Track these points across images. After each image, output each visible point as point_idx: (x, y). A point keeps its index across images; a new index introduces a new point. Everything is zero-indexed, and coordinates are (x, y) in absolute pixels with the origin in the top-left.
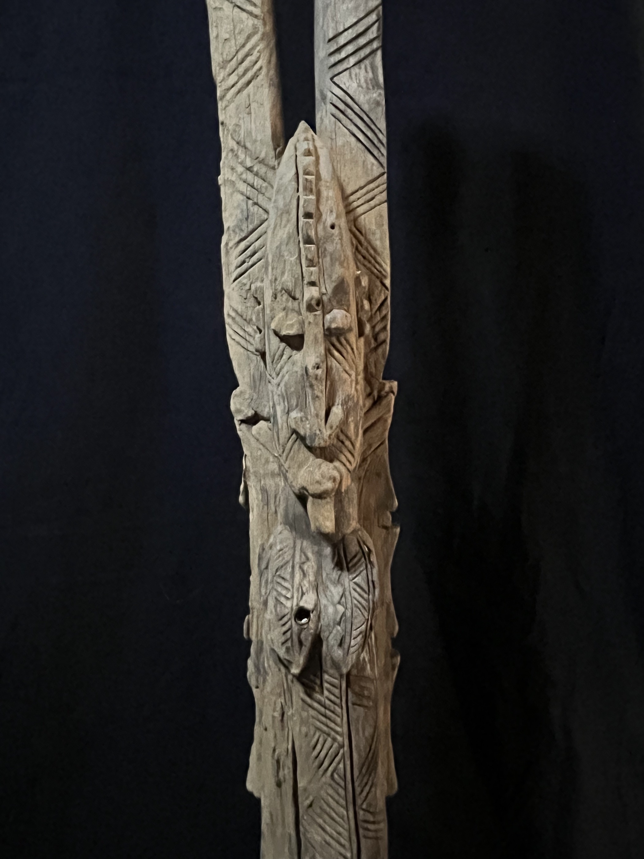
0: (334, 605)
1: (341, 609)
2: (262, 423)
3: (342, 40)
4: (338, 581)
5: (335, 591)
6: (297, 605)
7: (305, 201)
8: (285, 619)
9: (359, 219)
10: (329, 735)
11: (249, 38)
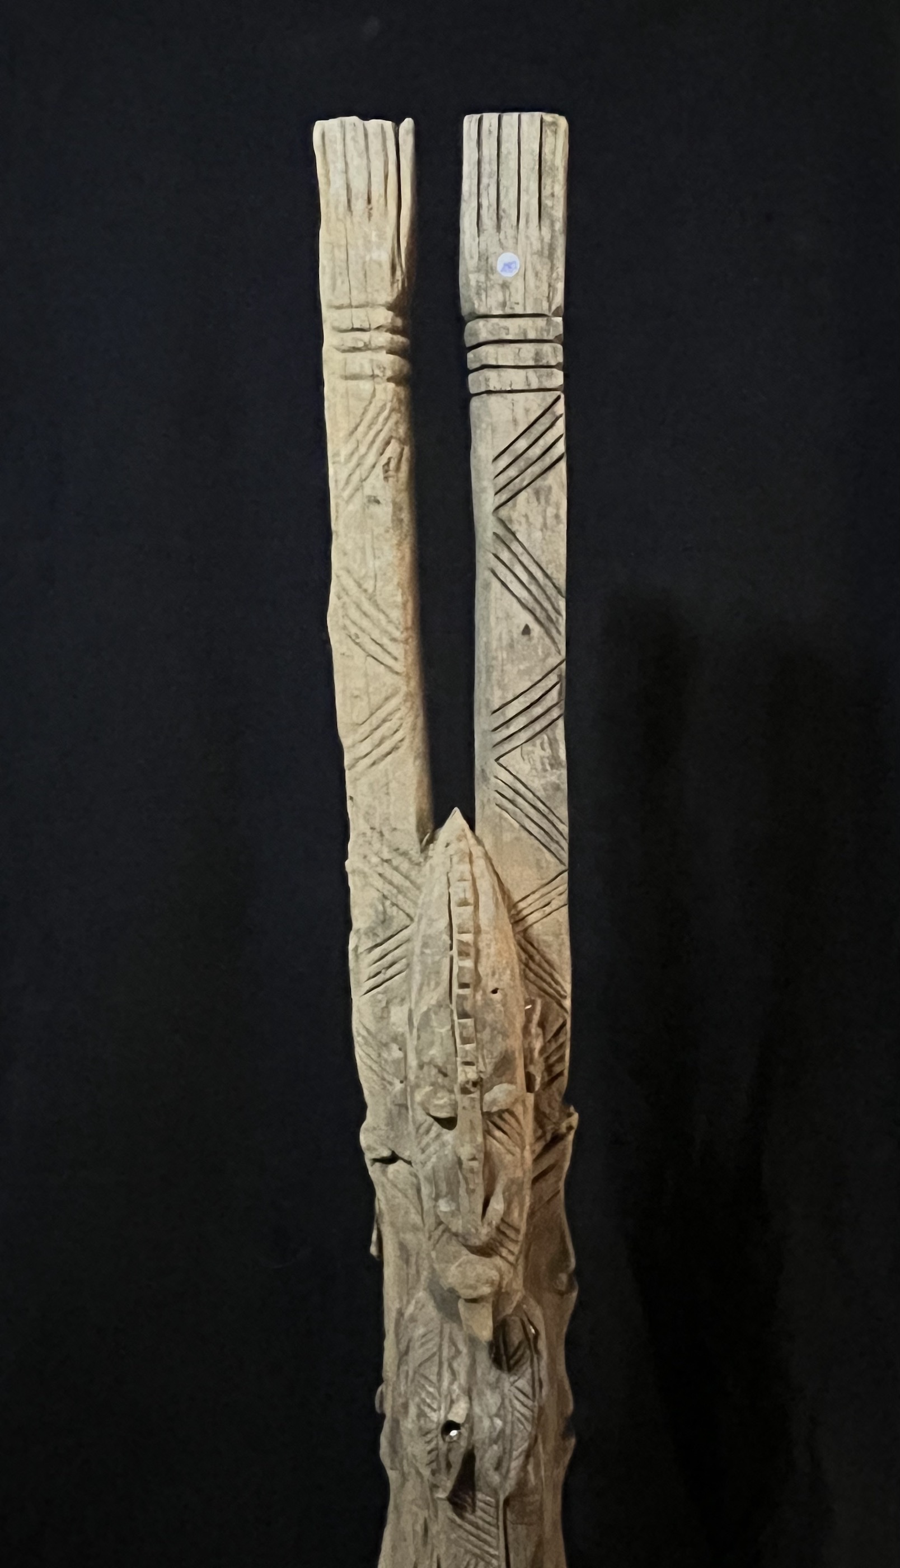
0: (491, 1418)
1: (499, 1423)
2: (399, 1165)
3: (511, 711)
4: (496, 1386)
5: (492, 1400)
6: (446, 1417)
7: (461, 968)
8: (430, 1436)
9: (530, 931)
10: (483, 1559)
11: (387, 699)
